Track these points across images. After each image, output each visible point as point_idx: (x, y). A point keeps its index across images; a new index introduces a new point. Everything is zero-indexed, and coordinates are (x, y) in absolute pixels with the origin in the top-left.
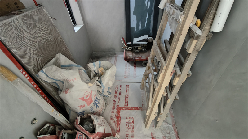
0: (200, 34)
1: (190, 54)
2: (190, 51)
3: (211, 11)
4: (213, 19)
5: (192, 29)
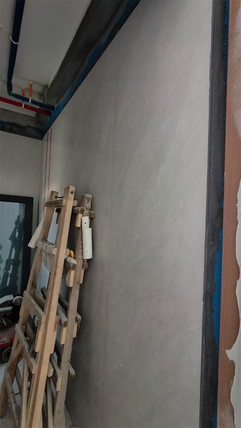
0: (75, 263)
1: (72, 288)
2: (71, 284)
3: (78, 243)
4: (82, 249)
5: (67, 260)
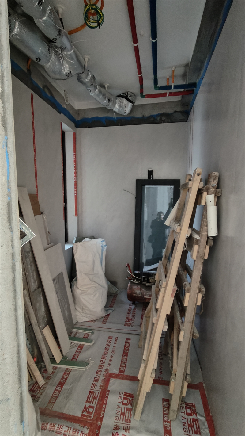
0: (198, 239)
1: (195, 260)
2: (194, 257)
3: (203, 220)
4: (207, 226)
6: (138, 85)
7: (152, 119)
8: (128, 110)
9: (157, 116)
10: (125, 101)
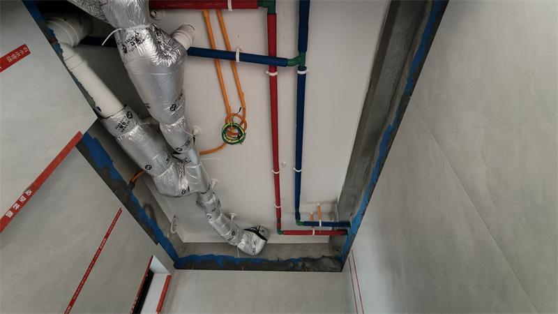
6: (275, 219)
7: (292, 265)
8: (258, 248)
9: (299, 260)
10: (255, 237)
